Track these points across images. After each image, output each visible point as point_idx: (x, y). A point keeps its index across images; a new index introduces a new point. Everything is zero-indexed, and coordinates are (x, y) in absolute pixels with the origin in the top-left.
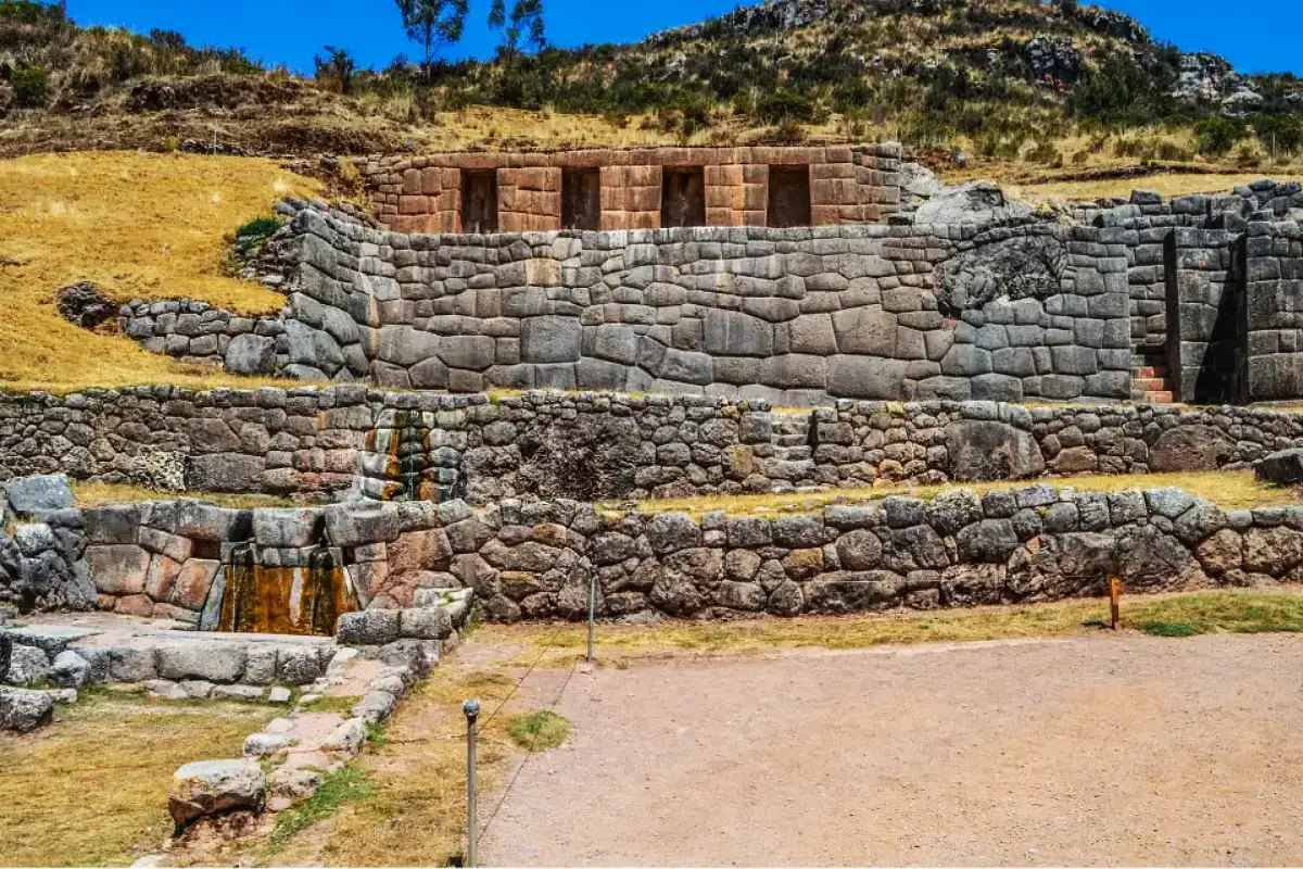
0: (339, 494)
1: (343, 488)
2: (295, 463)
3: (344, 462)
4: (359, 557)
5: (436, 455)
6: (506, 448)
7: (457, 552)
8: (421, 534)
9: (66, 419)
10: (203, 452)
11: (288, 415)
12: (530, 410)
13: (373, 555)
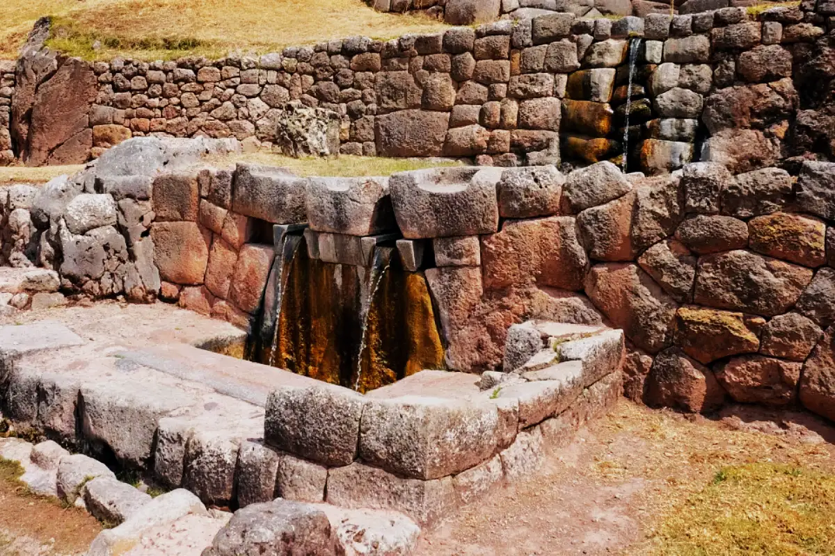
0: (534, 156)
1: (539, 149)
2: (483, 119)
3: (541, 114)
4: (441, 258)
5: (665, 100)
6: (774, 84)
7: (594, 261)
8: (536, 224)
9: (262, 82)
10: (389, 110)
11: (477, 60)
12: (816, 24)
13: (460, 256)
